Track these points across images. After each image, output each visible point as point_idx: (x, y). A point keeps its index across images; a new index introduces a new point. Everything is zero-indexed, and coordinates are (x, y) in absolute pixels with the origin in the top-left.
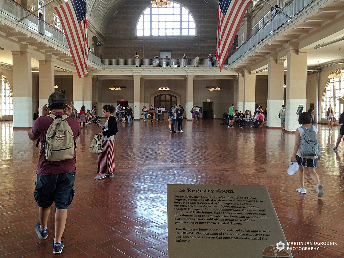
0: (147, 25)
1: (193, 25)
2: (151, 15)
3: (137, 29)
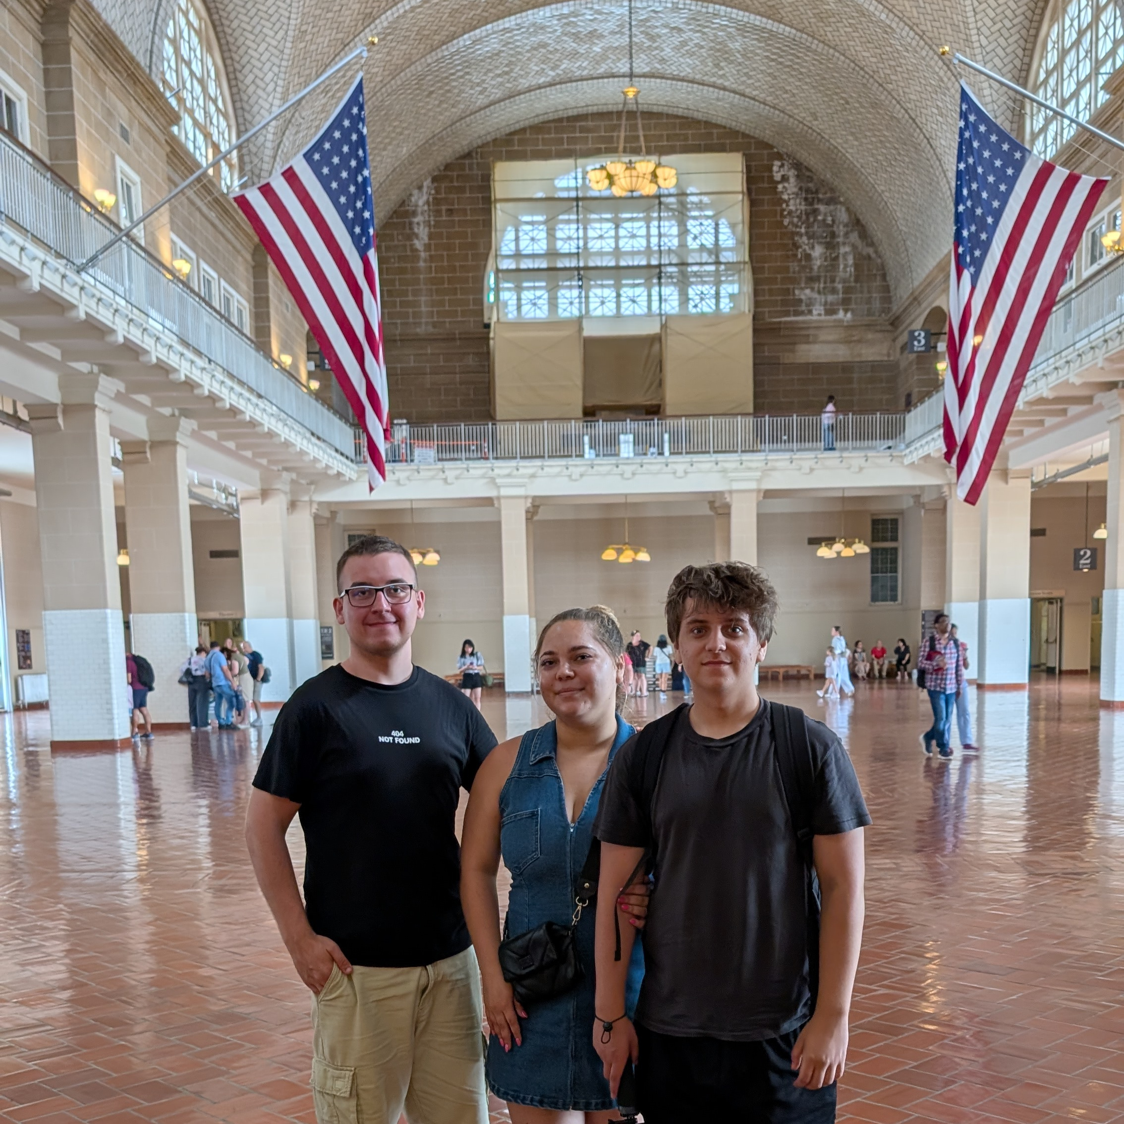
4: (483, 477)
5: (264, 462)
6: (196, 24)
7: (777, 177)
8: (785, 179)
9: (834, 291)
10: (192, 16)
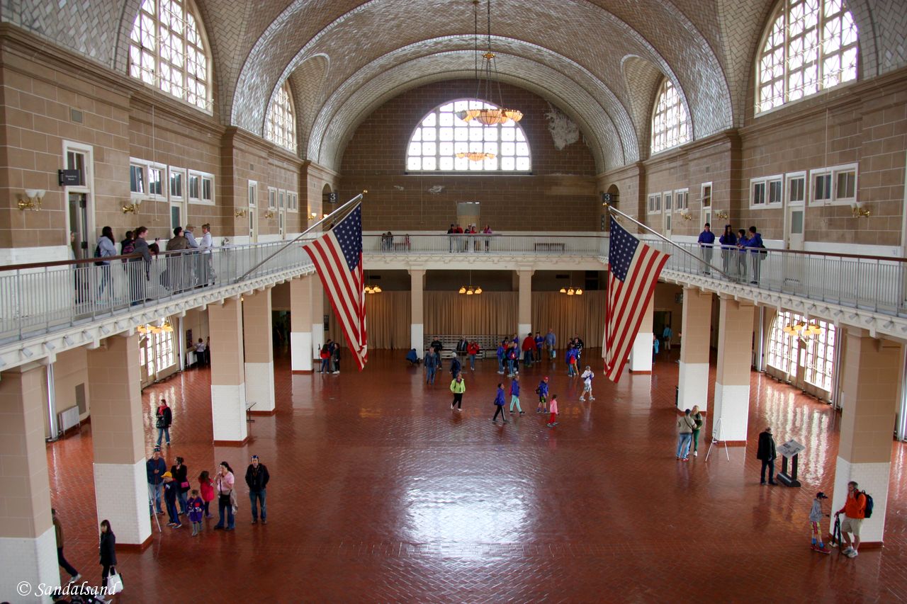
0: (430, 149)
1: (524, 149)
2: (438, 127)
3: (409, 156)
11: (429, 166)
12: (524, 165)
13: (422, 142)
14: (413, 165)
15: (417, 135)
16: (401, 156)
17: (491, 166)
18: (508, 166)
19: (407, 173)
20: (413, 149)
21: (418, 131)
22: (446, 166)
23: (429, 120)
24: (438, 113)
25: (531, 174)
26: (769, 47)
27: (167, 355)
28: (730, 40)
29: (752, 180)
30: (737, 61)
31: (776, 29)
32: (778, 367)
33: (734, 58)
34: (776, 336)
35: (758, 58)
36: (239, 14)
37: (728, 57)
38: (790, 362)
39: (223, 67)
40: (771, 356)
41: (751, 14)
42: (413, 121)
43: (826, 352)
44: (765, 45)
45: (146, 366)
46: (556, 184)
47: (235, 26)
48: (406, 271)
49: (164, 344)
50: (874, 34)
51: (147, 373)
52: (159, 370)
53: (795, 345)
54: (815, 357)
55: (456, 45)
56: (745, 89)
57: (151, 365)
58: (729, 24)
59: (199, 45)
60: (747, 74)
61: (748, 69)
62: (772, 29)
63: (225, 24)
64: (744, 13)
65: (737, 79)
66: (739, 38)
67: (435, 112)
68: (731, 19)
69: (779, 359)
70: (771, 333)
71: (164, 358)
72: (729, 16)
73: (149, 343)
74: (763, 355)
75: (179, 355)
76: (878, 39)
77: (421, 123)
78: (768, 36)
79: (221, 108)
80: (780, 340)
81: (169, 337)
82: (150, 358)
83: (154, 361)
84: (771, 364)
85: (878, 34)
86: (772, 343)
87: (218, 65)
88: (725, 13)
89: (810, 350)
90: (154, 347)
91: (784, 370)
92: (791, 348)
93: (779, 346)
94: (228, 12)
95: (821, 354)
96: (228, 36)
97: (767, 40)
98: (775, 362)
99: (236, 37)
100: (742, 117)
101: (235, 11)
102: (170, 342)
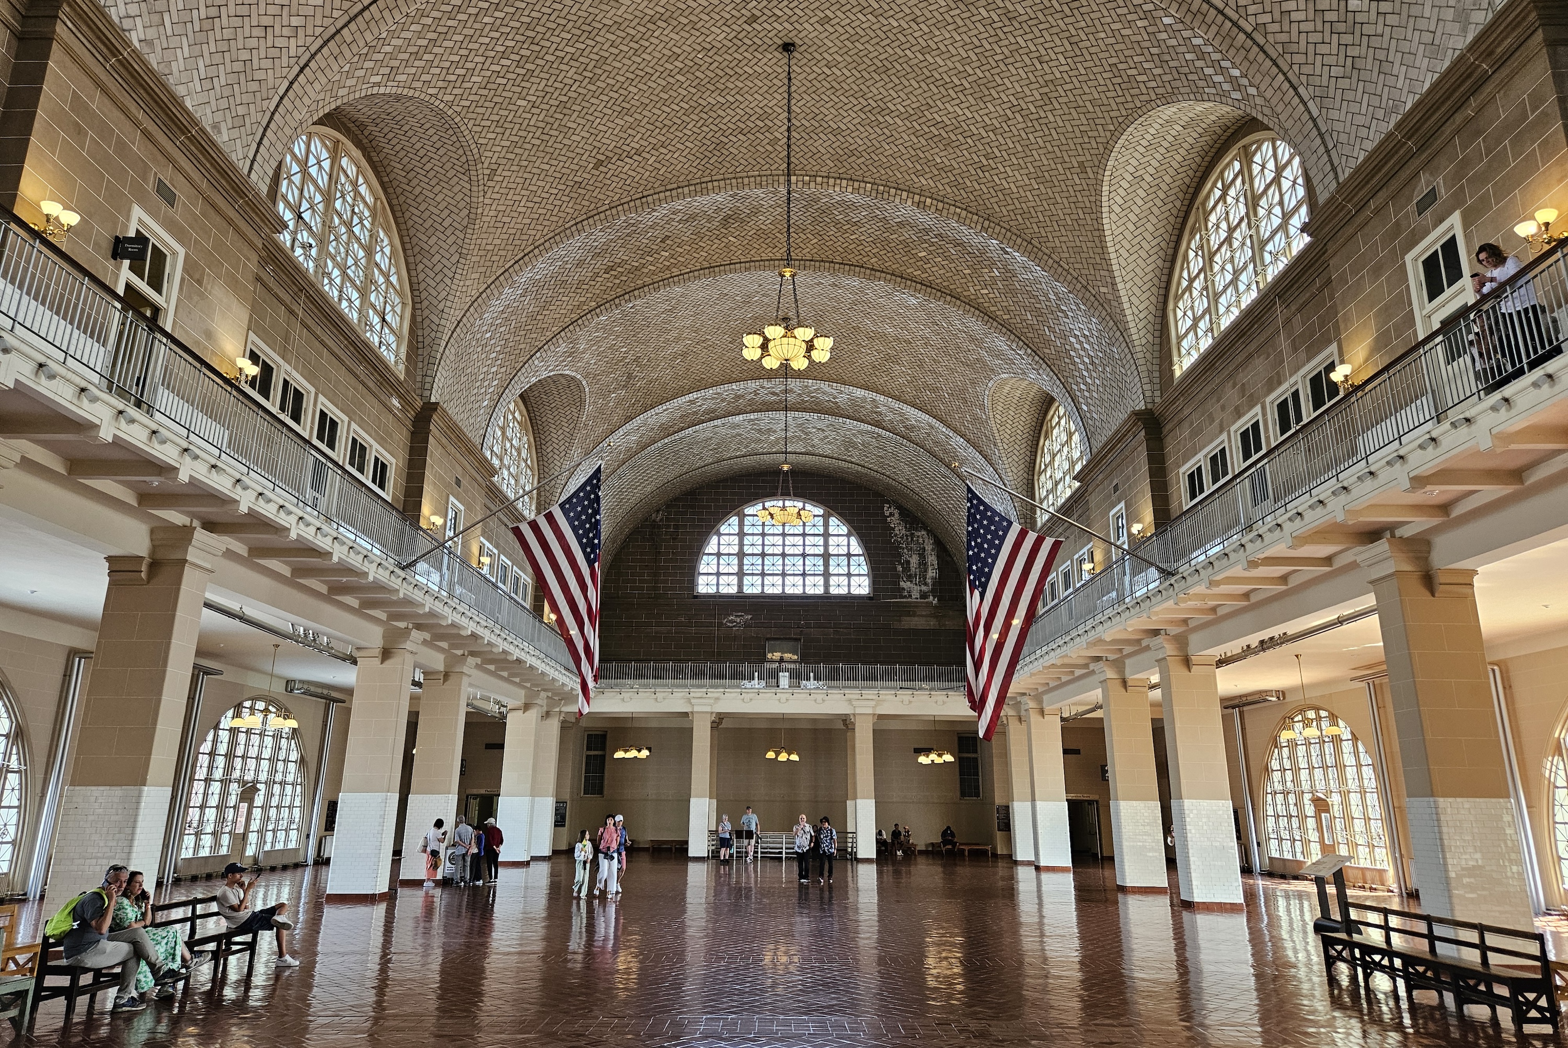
4: (683, 698)
5: (528, 685)
6: (519, 418)
7: (887, 514)
8: (891, 515)
9: (926, 584)
10: (517, 414)
11: (729, 587)
12: (861, 586)
13: (719, 555)
14: (705, 586)
15: (712, 547)
16: (691, 573)
17: (815, 587)
18: (838, 588)
19: (696, 597)
20: (706, 565)
21: (714, 540)
22: (752, 587)
23: (730, 526)
24: (742, 517)
25: (870, 598)
26: (1185, 284)
27: (287, 831)
28: (1128, 286)
29: (1182, 470)
30: (1142, 316)
31: (1191, 254)
32: (1288, 856)
33: (1137, 312)
34: (1275, 805)
35: (1171, 306)
36: (454, 248)
37: (1128, 312)
38: (1306, 842)
39: (427, 322)
40: (1274, 844)
41: (1153, 244)
42: (709, 526)
43: (1364, 806)
44: (1179, 283)
45: (244, 836)
46: (908, 614)
47: (449, 265)
48: (686, 714)
49: (285, 813)
50: (1326, 147)
51: (244, 849)
52: (268, 847)
53: (1310, 810)
54: (1348, 819)
55: (764, 403)
56: (1156, 354)
57: (253, 838)
58: (1124, 264)
59: (394, 279)
60: (1157, 334)
61: (1158, 327)
62: (1186, 256)
63: (435, 260)
64: (1144, 243)
65: (1144, 341)
66: (1140, 283)
67: (738, 515)
68: (1126, 255)
69: (1287, 845)
70: (1265, 803)
71: (281, 835)
72: (1122, 251)
73: (259, 800)
74: (1258, 844)
75: (308, 836)
76: (1333, 153)
77: (718, 530)
78: (1182, 270)
79: (419, 379)
80: (1281, 810)
81: (297, 803)
82: (255, 826)
83: (261, 832)
84: (1275, 855)
85: (1330, 146)
86: (1271, 821)
87: (419, 319)
88: (1117, 247)
89: (1336, 810)
90: (265, 808)
91: (1300, 857)
92: (1303, 818)
93: (1283, 822)
94: (440, 242)
95: (1356, 812)
96: (438, 279)
97: (1181, 277)
98: (1281, 851)
99: (448, 282)
100: (1158, 393)
101: (450, 241)
102: (296, 812)
